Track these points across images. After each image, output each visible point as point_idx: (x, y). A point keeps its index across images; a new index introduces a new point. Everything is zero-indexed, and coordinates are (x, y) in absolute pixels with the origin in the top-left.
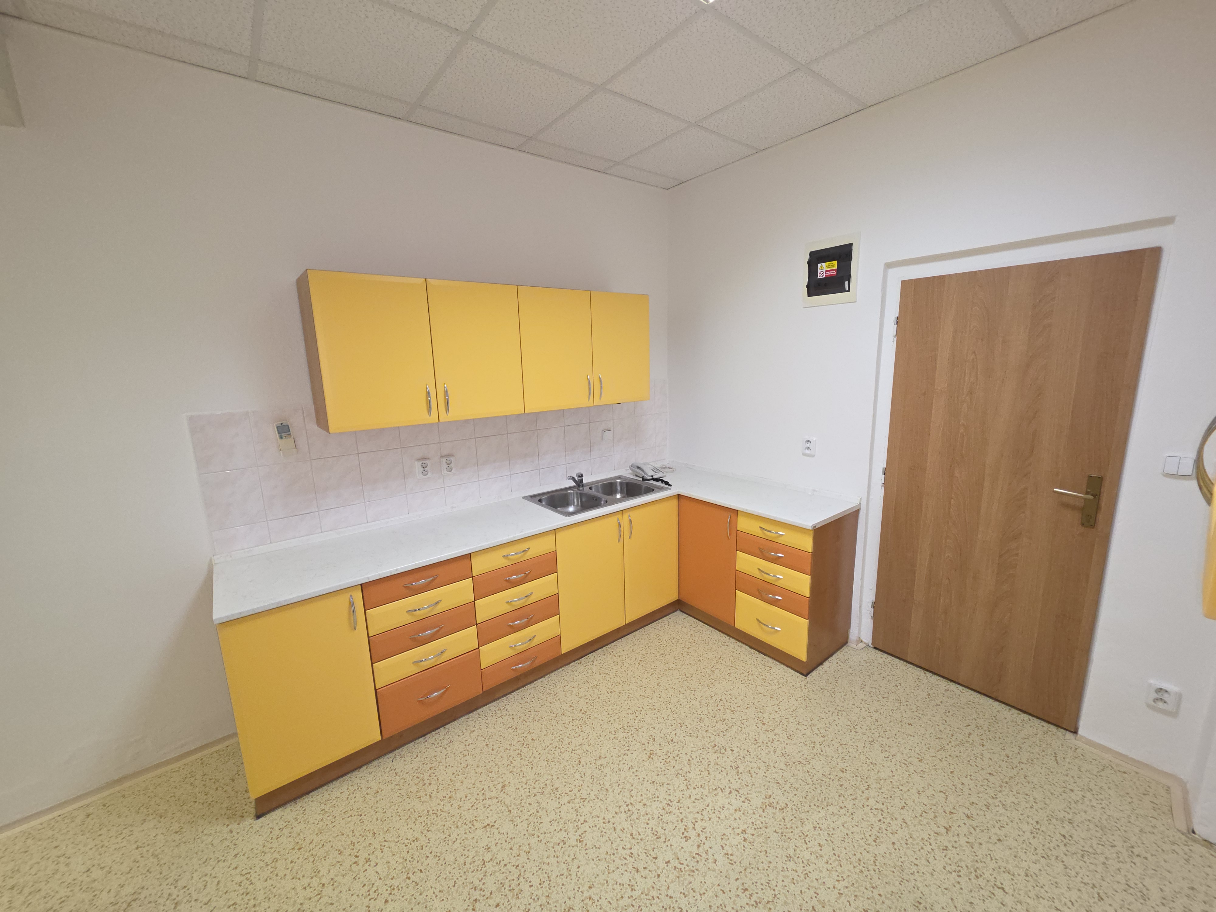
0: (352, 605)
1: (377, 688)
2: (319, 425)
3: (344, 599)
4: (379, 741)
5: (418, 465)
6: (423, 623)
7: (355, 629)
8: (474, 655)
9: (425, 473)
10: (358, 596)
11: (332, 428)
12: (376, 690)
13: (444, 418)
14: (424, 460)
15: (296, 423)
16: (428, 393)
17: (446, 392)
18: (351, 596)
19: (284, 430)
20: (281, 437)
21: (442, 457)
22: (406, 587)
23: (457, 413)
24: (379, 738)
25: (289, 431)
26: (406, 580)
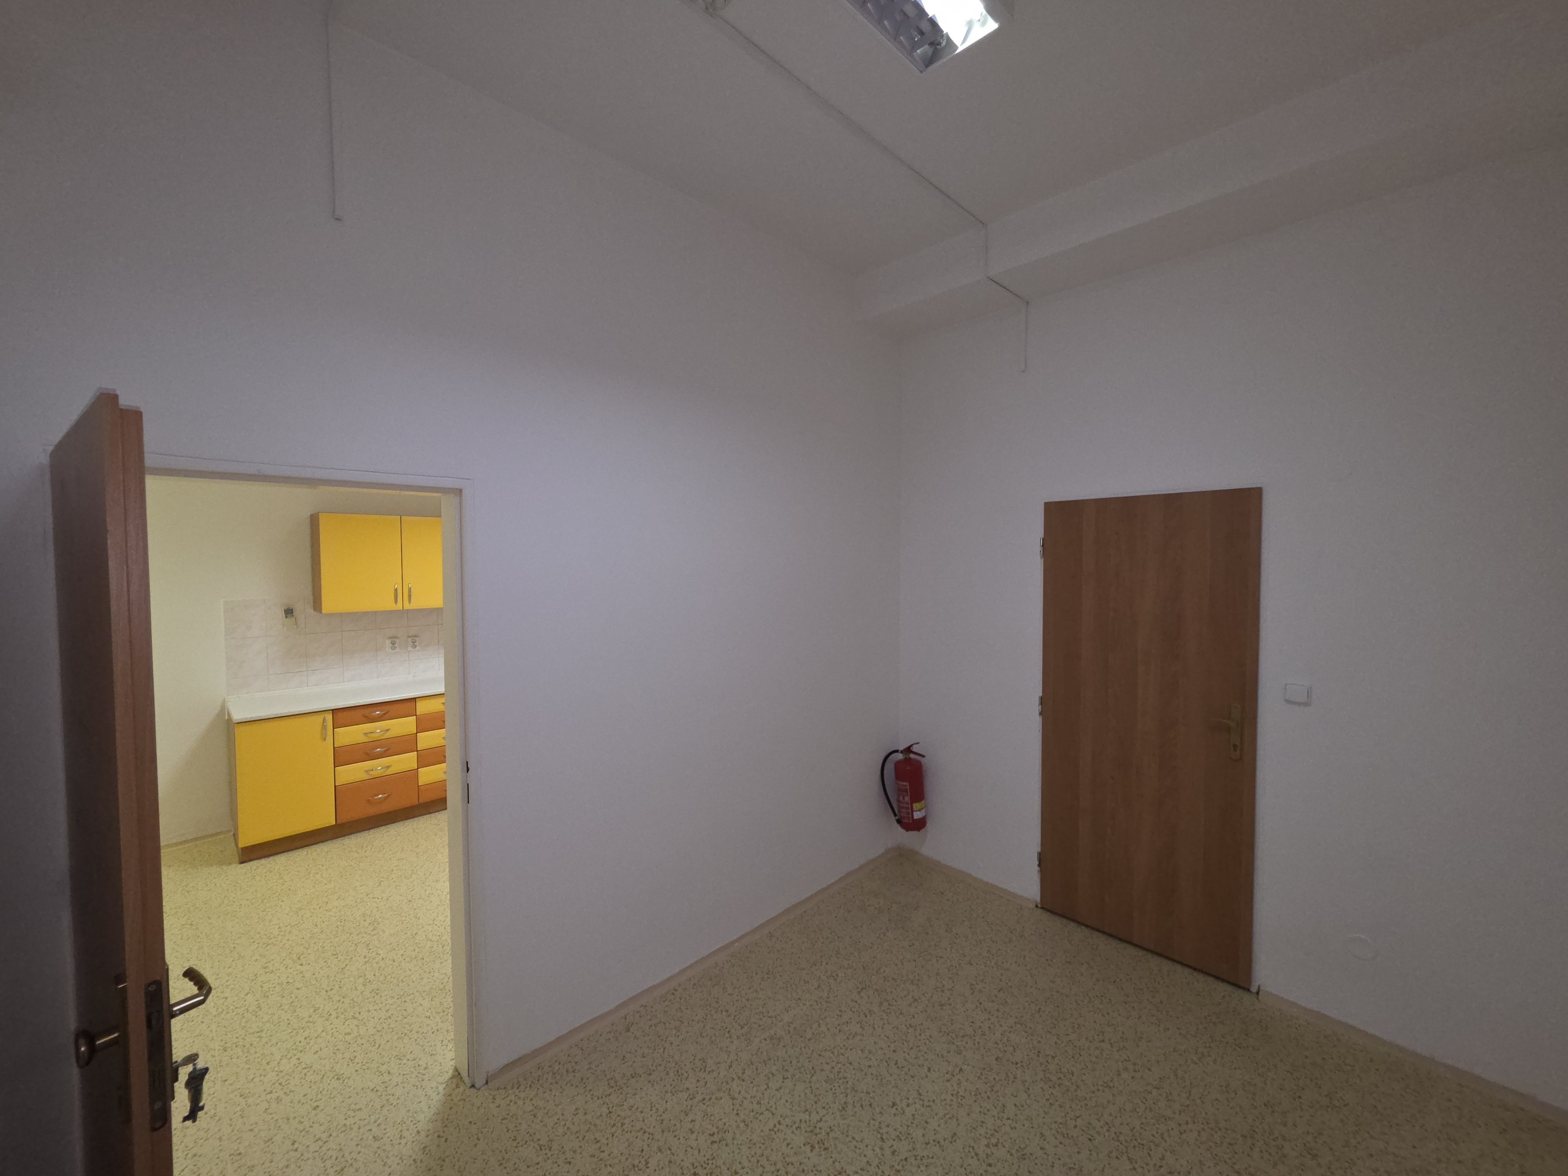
0: (324, 727)
1: (337, 785)
2: (315, 610)
3: (319, 719)
4: (332, 826)
5: (388, 642)
6: (377, 743)
7: (325, 740)
8: (413, 775)
9: (393, 648)
10: (329, 717)
11: (325, 610)
12: (335, 786)
13: (407, 606)
14: (393, 640)
15: (298, 608)
16: (396, 590)
17: (410, 589)
18: (324, 718)
19: (289, 612)
20: (286, 617)
21: (409, 637)
22: (366, 717)
23: (416, 604)
24: (334, 823)
25: (293, 613)
26: (366, 712)
